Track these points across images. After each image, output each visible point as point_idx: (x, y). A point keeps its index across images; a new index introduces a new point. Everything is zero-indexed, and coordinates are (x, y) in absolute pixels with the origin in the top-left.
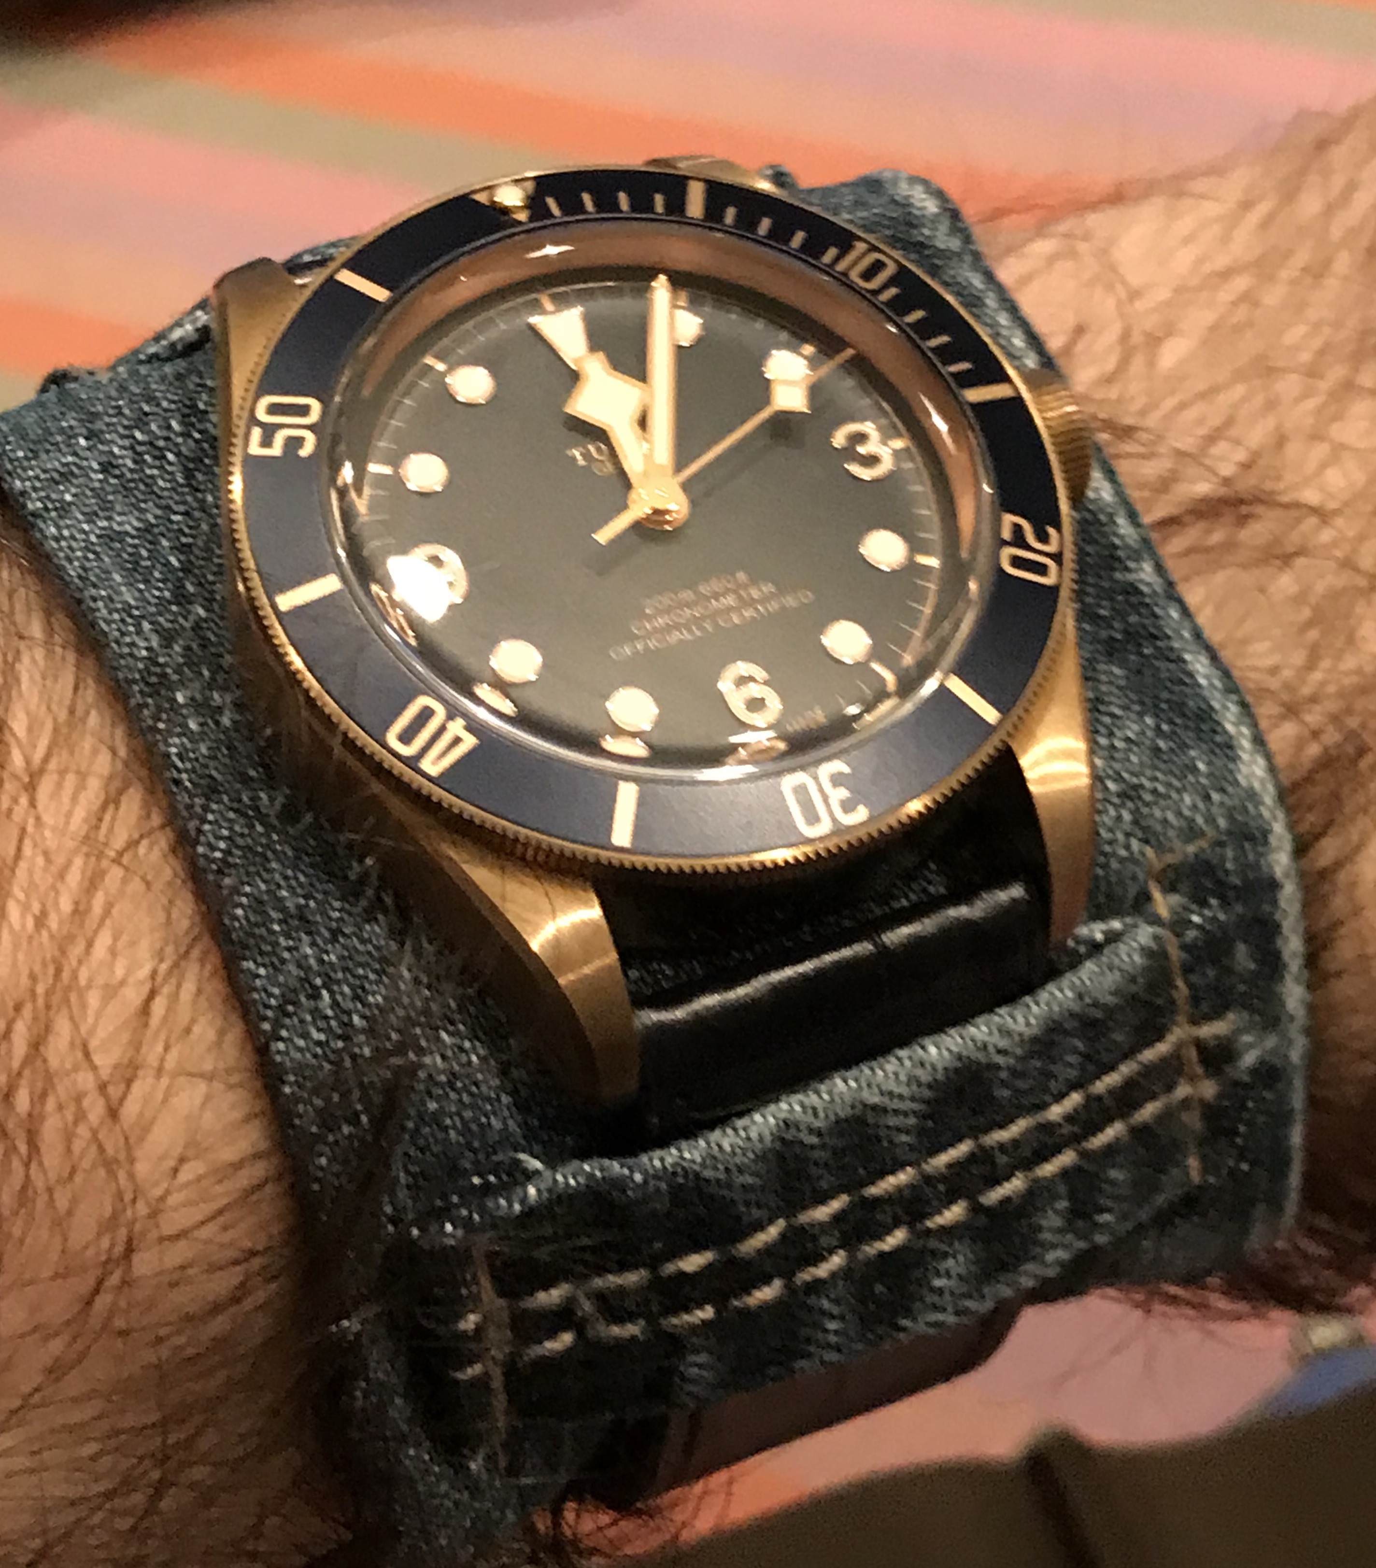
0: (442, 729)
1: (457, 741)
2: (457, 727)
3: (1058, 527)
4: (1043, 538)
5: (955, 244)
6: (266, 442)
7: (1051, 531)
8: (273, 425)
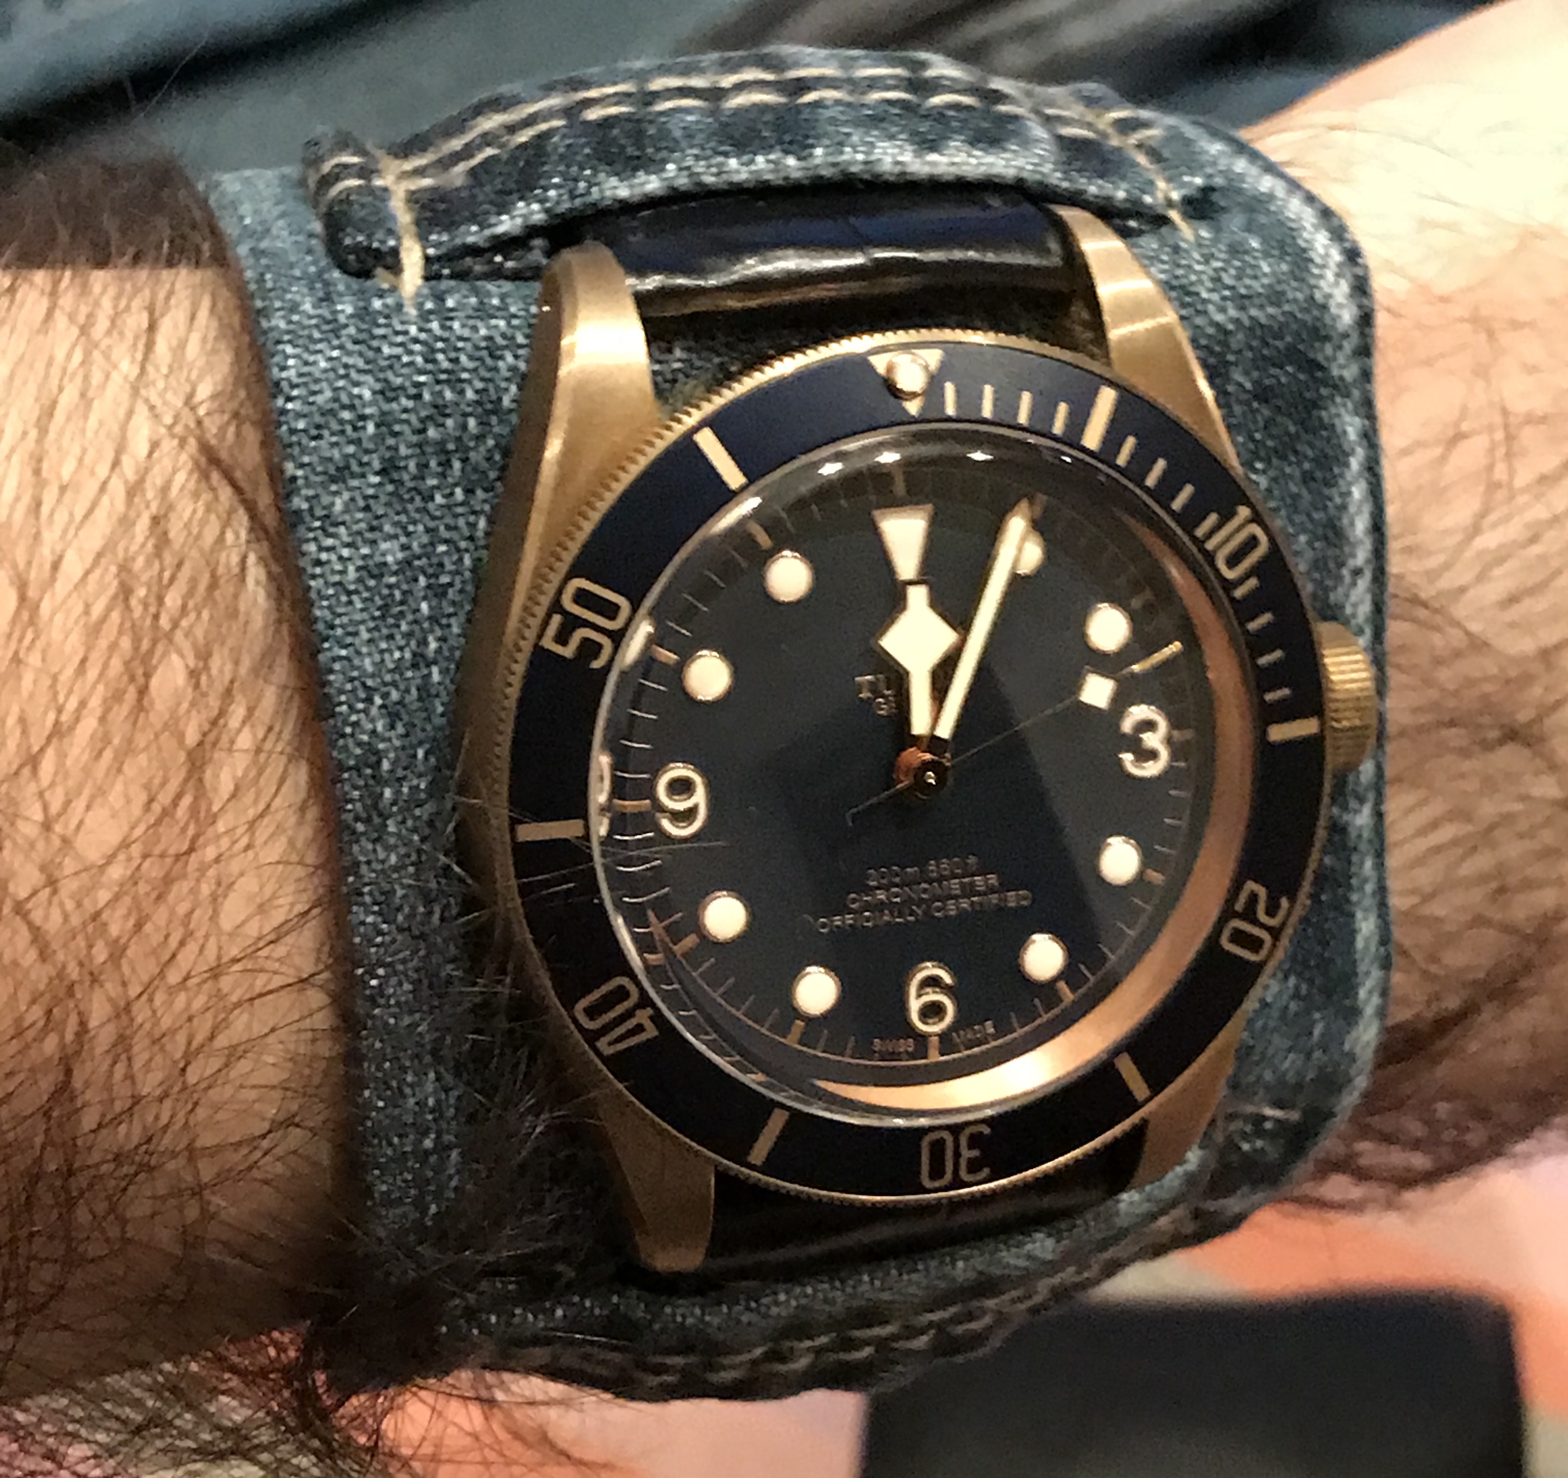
0: (629, 1014)
1: (640, 1028)
2: (643, 1016)
3: (1292, 900)
4: (1272, 911)
5: (1350, 373)
6: (562, 638)
7: (1284, 903)
8: (577, 617)
